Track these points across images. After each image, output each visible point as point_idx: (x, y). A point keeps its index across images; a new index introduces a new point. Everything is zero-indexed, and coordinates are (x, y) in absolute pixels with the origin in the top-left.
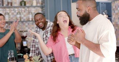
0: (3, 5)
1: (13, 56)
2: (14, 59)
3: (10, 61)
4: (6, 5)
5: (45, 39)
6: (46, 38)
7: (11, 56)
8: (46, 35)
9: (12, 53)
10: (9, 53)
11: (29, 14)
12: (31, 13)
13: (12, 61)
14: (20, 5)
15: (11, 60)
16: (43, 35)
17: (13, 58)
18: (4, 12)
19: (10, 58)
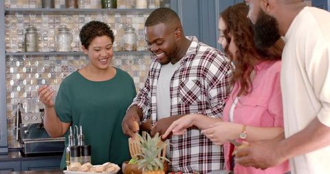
0: (53, 6)
1: (80, 143)
2: (86, 151)
3: (73, 156)
4: (62, 6)
5: (175, 92)
6: (179, 88)
7: (77, 143)
8: (183, 79)
9: (79, 133)
10: (71, 135)
11: (126, 33)
12: (130, 31)
13: (79, 156)
14: (100, 6)
15: (75, 152)
16: (173, 77)
17: (83, 148)
18: (57, 27)
19: (72, 149)
